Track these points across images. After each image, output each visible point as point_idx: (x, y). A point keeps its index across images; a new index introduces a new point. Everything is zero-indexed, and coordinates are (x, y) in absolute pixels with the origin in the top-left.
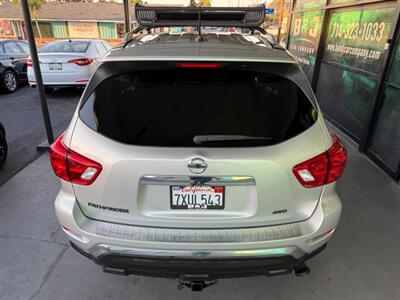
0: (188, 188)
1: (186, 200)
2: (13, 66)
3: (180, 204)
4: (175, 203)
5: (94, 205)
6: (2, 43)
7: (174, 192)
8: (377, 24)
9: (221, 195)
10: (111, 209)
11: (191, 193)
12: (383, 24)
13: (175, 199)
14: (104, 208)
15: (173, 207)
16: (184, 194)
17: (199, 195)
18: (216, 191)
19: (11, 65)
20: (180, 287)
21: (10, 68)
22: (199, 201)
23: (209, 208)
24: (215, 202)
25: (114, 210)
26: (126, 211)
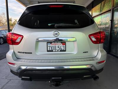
0: (53, 44)
1: (53, 48)
2: (3, 37)
3: (50, 50)
4: (48, 50)
5: (20, 52)
6: (1, 31)
7: (48, 45)
8: (106, 18)
9: (65, 46)
10: (25, 53)
11: (54, 46)
12: (108, 17)
13: (49, 48)
14: (23, 53)
15: (48, 51)
16: (52, 46)
17: (57, 46)
18: (63, 45)
19: (3, 36)
20: (51, 86)
21: (2, 37)
22: (57, 49)
23: (61, 51)
24: (63, 49)
25: (27, 53)
26: (31, 53)
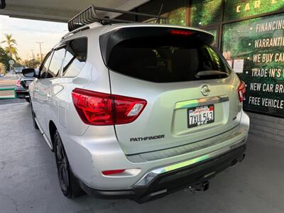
0: (197, 110)
1: (196, 119)
3: (193, 123)
4: (190, 123)
5: (135, 139)
7: (190, 115)
9: (212, 112)
10: (151, 138)
11: (198, 114)
13: (190, 119)
14: (145, 139)
15: (190, 126)
16: (195, 115)
18: (210, 110)
22: (203, 119)
23: (209, 122)
24: (210, 118)
25: (154, 138)
26: (163, 136)
